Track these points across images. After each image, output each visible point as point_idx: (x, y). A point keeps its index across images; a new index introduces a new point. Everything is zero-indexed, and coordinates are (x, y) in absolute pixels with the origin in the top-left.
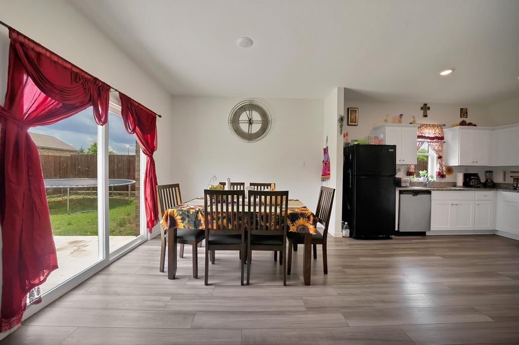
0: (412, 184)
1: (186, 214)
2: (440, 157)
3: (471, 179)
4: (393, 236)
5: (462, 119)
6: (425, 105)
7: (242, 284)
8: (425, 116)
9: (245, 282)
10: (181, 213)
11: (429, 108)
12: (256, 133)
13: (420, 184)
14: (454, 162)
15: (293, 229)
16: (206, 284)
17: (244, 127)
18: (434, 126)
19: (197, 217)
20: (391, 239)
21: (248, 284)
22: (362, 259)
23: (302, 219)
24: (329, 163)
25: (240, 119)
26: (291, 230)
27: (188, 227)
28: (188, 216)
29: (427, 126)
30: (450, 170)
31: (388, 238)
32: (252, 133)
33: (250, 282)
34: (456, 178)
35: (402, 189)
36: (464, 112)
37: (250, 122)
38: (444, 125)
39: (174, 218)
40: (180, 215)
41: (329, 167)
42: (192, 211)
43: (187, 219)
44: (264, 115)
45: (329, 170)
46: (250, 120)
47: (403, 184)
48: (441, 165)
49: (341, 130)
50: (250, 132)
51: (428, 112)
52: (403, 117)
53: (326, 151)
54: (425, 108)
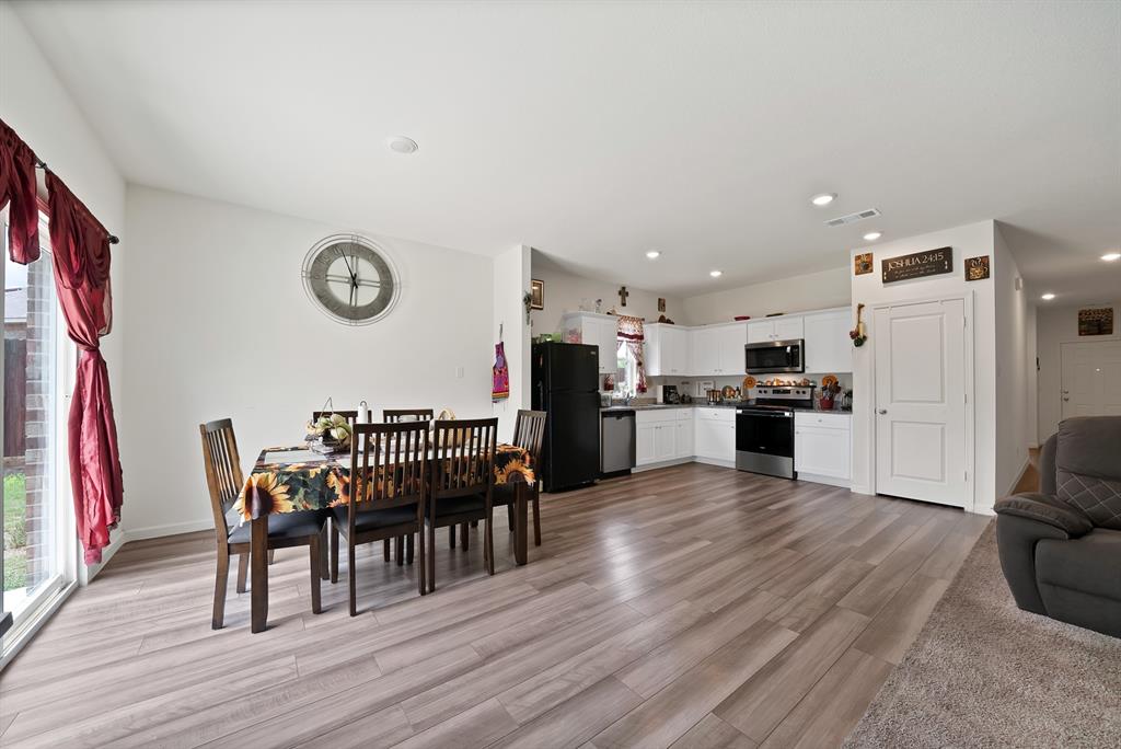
0: (614, 402)
1: (299, 480)
2: (640, 364)
3: (670, 393)
4: (597, 481)
5: (661, 313)
6: (624, 288)
7: (423, 593)
8: (624, 305)
9: (427, 589)
10: (286, 478)
11: (627, 294)
12: (367, 306)
13: (620, 402)
14: (655, 370)
15: (501, 479)
16: (354, 613)
17: (341, 292)
18: (633, 319)
19: (325, 482)
20: (596, 485)
21: (432, 590)
22: (573, 517)
23: (514, 461)
24: (506, 370)
25: (329, 273)
26: (499, 482)
27: (305, 507)
28: (305, 484)
29: (625, 318)
30: (651, 380)
31: (592, 484)
32: (359, 304)
33: (436, 585)
34: (655, 391)
35: (605, 410)
36: (662, 305)
37: (354, 282)
38: (643, 320)
39: (268, 494)
40: (286, 483)
41: (507, 378)
42: (312, 473)
43: (302, 491)
44: (384, 270)
45: (507, 383)
46: (354, 277)
47: (603, 404)
48: (641, 375)
49: (528, 317)
50: (353, 304)
51: (627, 299)
52: (602, 303)
53: (500, 348)
54: (623, 293)
